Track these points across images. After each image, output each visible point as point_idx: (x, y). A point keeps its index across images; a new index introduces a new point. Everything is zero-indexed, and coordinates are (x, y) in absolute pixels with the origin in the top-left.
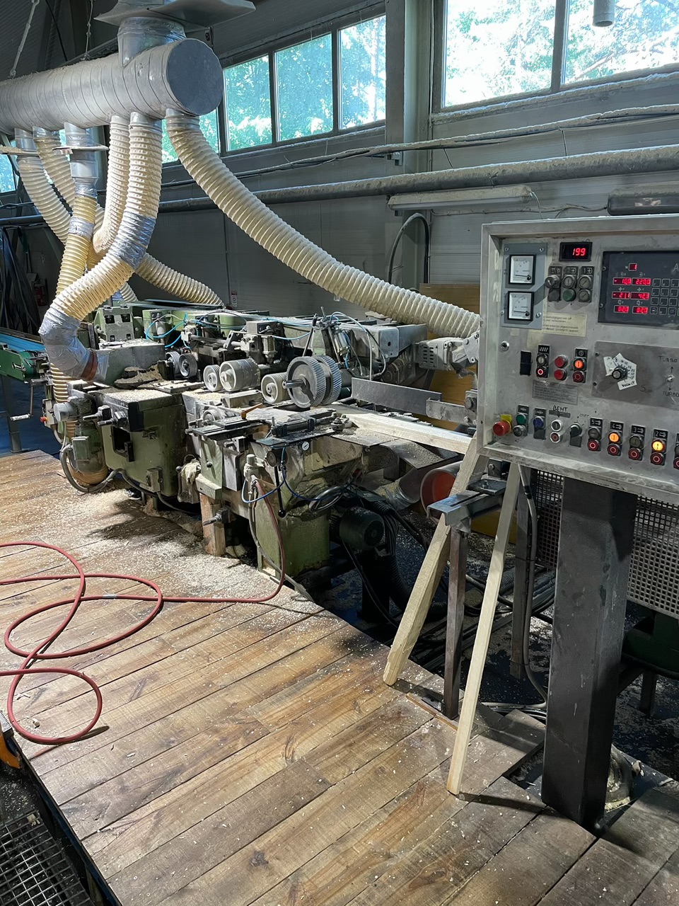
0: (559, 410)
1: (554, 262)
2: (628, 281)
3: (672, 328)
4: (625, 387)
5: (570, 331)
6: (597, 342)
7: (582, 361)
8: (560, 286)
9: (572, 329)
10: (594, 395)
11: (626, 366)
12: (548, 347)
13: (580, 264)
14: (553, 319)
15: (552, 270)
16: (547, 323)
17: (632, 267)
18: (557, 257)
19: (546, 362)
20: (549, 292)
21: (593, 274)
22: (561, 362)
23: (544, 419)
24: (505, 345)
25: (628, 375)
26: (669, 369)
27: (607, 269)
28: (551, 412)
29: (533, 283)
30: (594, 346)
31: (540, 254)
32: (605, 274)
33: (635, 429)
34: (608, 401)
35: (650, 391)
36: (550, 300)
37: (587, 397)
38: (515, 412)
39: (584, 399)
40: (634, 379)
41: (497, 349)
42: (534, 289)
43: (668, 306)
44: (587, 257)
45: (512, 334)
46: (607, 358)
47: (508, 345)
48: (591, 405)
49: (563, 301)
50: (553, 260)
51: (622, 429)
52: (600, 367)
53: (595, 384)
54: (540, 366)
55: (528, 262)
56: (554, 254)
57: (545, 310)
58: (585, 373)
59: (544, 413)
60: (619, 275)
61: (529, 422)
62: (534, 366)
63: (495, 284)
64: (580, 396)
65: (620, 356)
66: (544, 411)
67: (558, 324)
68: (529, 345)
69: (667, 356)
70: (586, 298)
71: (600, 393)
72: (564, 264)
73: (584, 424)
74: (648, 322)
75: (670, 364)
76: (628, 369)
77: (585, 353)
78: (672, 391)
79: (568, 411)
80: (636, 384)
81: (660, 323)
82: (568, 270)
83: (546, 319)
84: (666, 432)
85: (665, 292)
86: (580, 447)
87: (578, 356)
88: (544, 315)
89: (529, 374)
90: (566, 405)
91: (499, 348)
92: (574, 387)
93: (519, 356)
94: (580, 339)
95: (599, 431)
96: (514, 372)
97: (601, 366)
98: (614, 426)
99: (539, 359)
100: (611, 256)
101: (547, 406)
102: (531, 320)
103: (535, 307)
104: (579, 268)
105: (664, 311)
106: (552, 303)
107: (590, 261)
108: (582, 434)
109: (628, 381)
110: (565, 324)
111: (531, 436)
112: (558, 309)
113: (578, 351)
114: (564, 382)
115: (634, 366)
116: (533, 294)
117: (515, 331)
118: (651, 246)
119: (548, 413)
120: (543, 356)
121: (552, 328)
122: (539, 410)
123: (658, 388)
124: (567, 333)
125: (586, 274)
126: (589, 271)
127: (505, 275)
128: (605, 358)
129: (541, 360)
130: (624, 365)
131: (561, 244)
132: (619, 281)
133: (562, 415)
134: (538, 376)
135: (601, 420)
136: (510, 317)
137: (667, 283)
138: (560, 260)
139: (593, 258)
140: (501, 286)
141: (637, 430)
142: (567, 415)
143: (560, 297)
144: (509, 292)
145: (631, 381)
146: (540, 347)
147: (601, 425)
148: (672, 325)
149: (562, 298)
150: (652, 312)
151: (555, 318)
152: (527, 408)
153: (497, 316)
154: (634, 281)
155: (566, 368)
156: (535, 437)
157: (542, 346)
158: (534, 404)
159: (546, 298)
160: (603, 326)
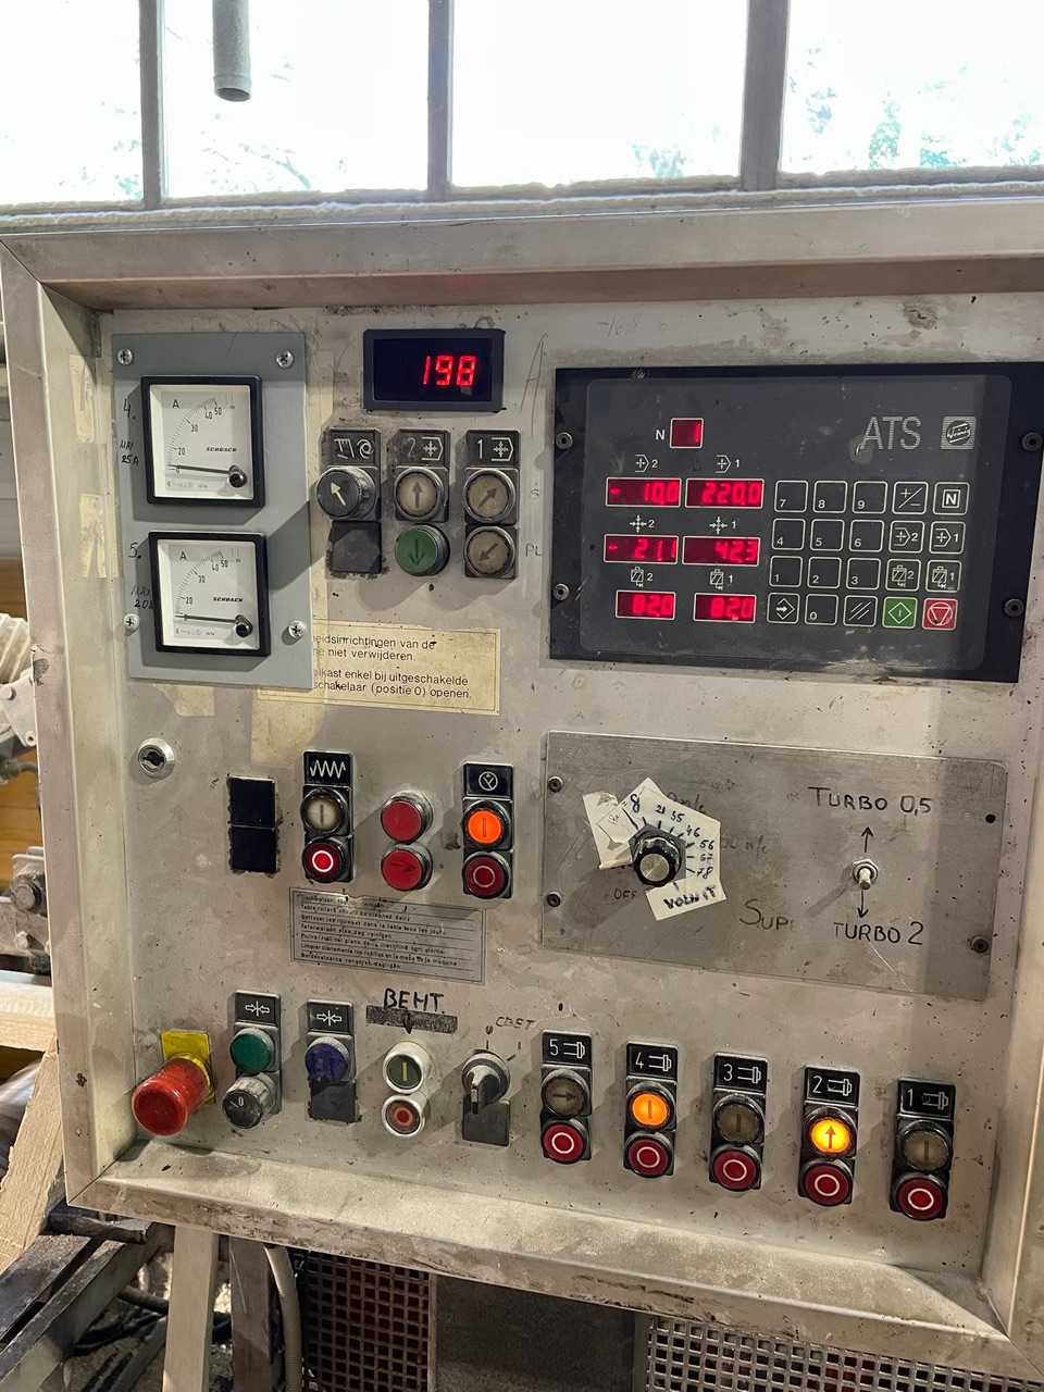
0: (410, 1006)
1: (341, 412)
2: (668, 491)
3: (860, 677)
4: (677, 911)
5: (437, 693)
6: (553, 737)
7: (496, 810)
8: (379, 515)
9: (442, 687)
10: (546, 943)
11: (679, 829)
12: (346, 759)
13: (457, 424)
14: (360, 648)
15: (339, 444)
16: (334, 663)
17: (684, 433)
18: (355, 393)
19: (343, 817)
20: (333, 537)
21: (515, 462)
22: (404, 820)
23: (349, 1044)
24: (155, 757)
25: (689, 863)
26: (856, 838)
27: (579, 443)
28: (376, 1015)
29: (258, 502)
30: (539, 752)
31: (280, 376)
32: (567, 463)
33: (730, 1071)
34: (606, 963)
35: (780, 923)
36: (337, 569)
37: (522, 948)
38: (222, 1018)
39: (508, 956)
40: (714, 879)
41: (122, 769)
42: (265, 522)
43: (842, 592)
44: (485, 392)
45: (182, 710)
46: (595, 797)
47: (168, 752)
48: (540, 982)
49: (395, 573)
50: (336, 405)
51: (673, 1073)
52: (569, 834)
53: (553, 901)
54: (317, 838)
55: (227, 413)
56: (339, 379)
57: (319, 609)
58: (510, 859)
59: (344, 1020)
60: (631, 467)
61: (286, 1055)
62: (292, 842)
63: (85, 502)
64: (493, 945)
65: (648, 791)
66: (346, 1012)
67: (384, 666)
68: (259, 754)
69: (848, 786)
70: (496, 559)
71: (576, 933)
72: (387, 423)
73: (518, 1055)
74: (762, 655)
75: (861, 816)
76: (688, 839)
77: (504, 781)
78: (871, 920)
79: (446, 1007)
80: (720, 896)
81: (808, 657)
82: (411, 447)
83: (325, 646)
84: (855, 1078)
85: (829, 533)
86: (505, 1143)
87: (477, 790)
88: (315, 630)
89: (270, 868)
90: (436, 985)
91: (131, 765)
92: (461, 912)
93: (220, 799)
94: (478, 727)
95: (579, 1079)
96: (202, 860)
97: (571, 826)
98: (642, 1059)
99: (315, 810)
100: (592, 388)
101: (357, 991)
102: (263, 651)
103: (277, 599)
104: (454, 440)
105: (824, 609)
106: (351, 584)
107: (497, 408)
108: (510, 1093)
109: (689, 885)
110: (406, 668)
111: (296, 1109)
112: (375, 606)
113: (473, 774)
114: (420, 897)
115: (710, 828)
116: (262, 545)
117: (195, 697)
118: (758, 345)
119: (360, 1017)
120: (329, 796)
121: (353, 681)
122: (324, 1008)
123: (814, 911)
124: (424, 703)
125: (486, 461)
126: (500, 450)
127: (126, 468)
128: (591, 801)
129: (324, 814)
130: (668, 823)
131: (368, 334)
132: (629, 491)
133: (423, 1025)
134: (312, 875)
135: (587, 1041)
136: (168, 641)
137: (833, 497)
138: (369, 407)
139: (510, 397)
140: (113, 511)
141: (736, 1073)
142: (445, 1024)
143: (380, 559)
144: (154, 538)
145: (700, 885)
146: (310, 758)
147: (587, 1059)
148: (864, 664)
149: (390, 558)
150: (774, 615)
151: (368, 642)
152: (274, 1003)
153: (108, 636)
154: (696, 491)
155: (425, 839)
156: (315, 1113)
157: (323, 757)
158: (300, 987)
159: (323, 560)
160: (571, 672)
